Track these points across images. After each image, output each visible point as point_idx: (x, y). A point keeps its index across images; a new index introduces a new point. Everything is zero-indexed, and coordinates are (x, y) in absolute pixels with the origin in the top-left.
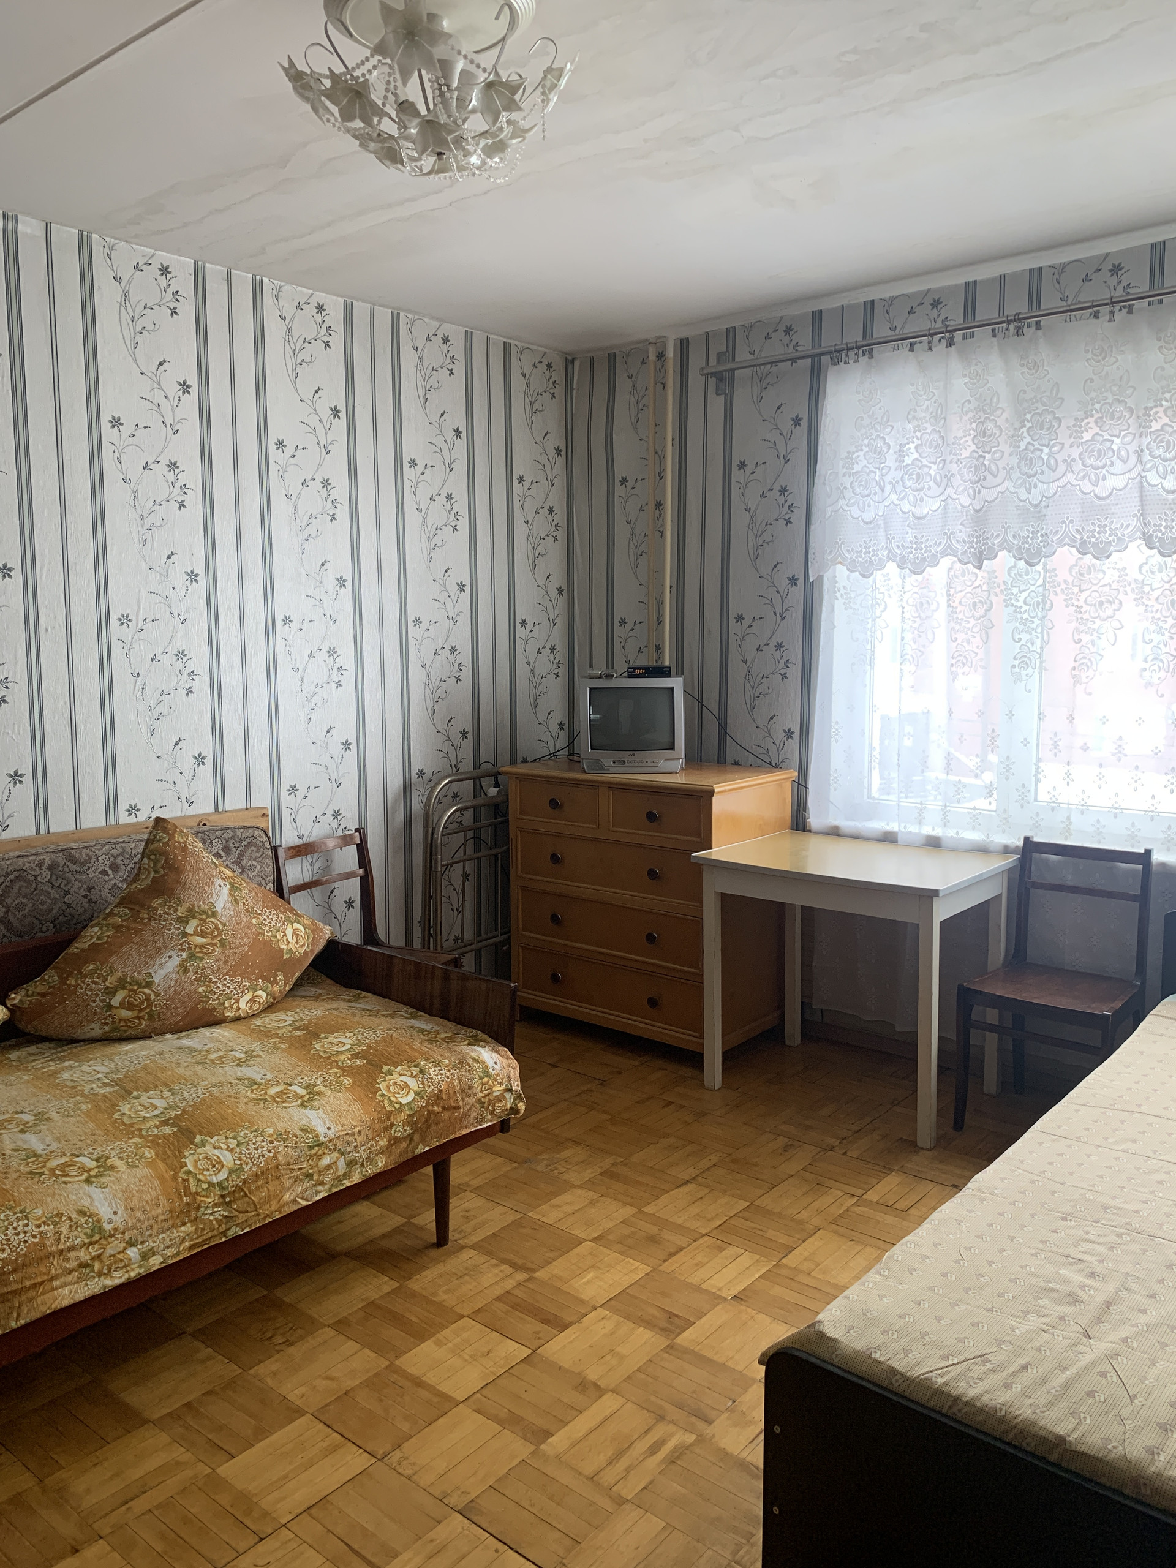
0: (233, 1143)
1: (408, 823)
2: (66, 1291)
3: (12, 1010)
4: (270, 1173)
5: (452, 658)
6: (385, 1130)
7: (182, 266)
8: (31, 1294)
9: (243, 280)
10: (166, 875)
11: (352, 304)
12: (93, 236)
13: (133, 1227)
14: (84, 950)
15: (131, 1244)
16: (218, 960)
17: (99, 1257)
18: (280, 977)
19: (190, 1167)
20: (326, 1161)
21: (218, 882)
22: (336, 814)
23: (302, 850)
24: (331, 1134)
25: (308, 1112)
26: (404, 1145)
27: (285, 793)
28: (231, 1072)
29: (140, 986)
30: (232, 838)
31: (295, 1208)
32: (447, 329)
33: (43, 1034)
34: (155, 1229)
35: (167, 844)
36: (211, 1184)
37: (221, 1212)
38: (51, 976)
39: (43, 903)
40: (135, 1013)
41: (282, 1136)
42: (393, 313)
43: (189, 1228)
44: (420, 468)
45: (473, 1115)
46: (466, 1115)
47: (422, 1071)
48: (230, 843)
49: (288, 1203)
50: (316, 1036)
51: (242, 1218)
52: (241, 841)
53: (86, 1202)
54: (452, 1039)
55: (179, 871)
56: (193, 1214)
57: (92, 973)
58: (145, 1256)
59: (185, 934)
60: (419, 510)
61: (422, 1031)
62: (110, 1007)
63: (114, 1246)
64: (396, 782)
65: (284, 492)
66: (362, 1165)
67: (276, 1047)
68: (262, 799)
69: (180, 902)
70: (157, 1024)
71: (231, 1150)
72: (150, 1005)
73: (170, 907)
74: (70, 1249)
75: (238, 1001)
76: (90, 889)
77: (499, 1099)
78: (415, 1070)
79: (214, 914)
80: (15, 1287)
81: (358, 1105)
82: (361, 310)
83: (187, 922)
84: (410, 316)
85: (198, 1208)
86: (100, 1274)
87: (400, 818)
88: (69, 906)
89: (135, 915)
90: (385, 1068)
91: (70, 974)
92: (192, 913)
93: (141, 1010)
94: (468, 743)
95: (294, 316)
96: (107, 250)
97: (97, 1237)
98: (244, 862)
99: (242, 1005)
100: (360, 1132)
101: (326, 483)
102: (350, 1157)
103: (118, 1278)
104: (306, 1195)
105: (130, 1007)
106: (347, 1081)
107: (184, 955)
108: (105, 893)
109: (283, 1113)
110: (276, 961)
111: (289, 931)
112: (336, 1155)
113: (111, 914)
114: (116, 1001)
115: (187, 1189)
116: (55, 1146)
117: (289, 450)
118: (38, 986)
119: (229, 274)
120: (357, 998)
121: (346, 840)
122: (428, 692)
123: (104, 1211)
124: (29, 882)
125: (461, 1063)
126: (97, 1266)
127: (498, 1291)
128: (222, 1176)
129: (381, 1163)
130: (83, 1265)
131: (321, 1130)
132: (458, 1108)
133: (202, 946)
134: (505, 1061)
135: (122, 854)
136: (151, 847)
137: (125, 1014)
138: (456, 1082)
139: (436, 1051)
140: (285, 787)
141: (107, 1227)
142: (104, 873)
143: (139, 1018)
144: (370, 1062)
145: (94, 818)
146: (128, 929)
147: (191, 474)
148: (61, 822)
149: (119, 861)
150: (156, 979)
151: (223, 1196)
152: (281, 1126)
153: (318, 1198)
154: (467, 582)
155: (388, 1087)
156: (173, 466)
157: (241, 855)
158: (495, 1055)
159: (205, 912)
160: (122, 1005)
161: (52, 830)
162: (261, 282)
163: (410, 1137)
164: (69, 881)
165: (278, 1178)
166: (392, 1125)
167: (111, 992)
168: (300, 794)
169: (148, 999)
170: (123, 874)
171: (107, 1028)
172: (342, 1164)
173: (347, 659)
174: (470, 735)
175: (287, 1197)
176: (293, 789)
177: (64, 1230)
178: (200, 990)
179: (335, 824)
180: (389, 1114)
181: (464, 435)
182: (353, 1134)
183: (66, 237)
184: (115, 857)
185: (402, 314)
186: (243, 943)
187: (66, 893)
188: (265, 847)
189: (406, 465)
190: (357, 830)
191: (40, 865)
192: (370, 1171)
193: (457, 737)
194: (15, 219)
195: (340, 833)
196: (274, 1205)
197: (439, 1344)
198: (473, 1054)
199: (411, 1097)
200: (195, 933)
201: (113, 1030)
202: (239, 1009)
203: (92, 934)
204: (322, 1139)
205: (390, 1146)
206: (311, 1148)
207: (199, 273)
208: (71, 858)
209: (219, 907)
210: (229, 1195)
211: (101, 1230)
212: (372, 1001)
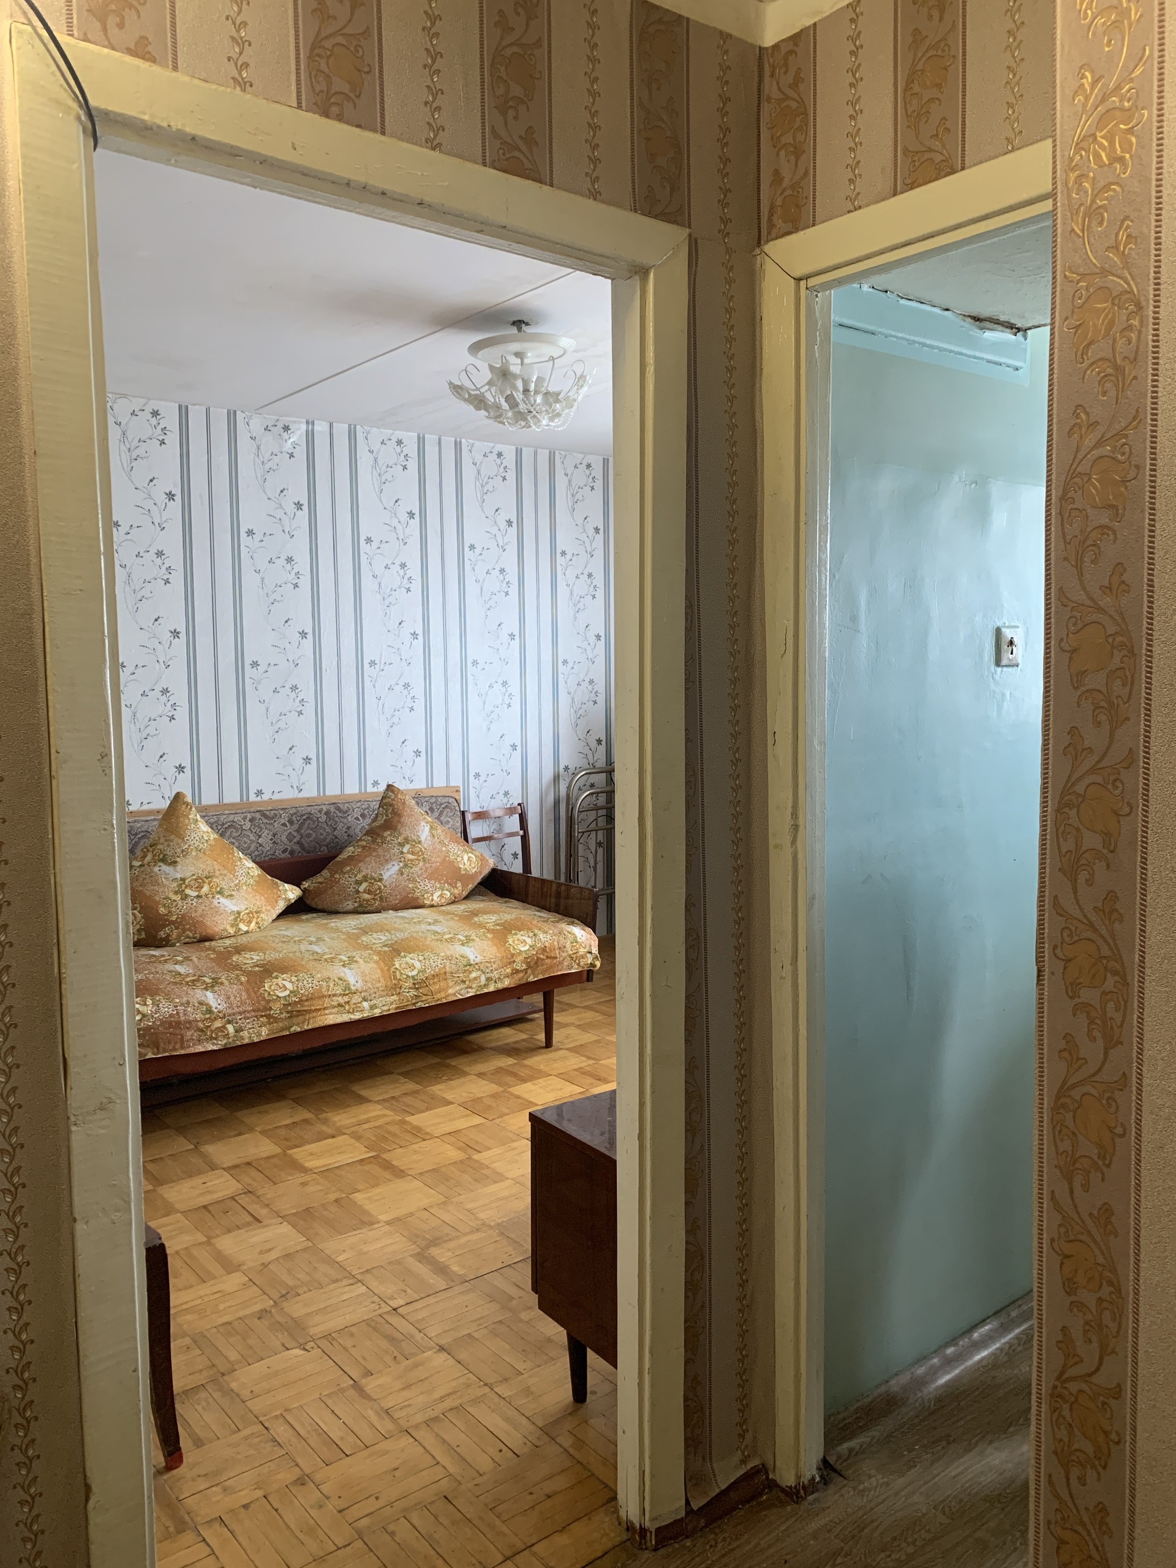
0: (421, 958)
1: (557, 803)
2: (331, 1017)
3: (304, 891)
4: (441, 976)
5: (590, 687)
6: (510, 963)
7: (410, 439)
8: (314, 1014)
9: (449, 442)
10: (392, 817)
11: (521, 450)
12: (358, 427)
13: (366, 991)
14: (344, 859)
15: (365, 1000)
16: (421, 869)
17: (348, 1002)
18: (459, 884)
19: (397, 966)
20: (474, 975)
21: (423, 823)
22: (506, 794)
23: (480, 816)
24: (478, 960)
25: (465, 948)
26: (521, 975)
27: (472, 778)
28: (424, 927)
29: (375, 880)
30: (435, 802)
31: (455, 998)
32: (590, 459)
33: (320, 907)
34: (377, 995)
35: (393, 800)
36: (408, 976)
37: (413, 992)
38: (325, 873)
39: (321, 834)
40: (372, 897)
41: (449, 958)
42: (550, 452)
43: (395, 997)
44: (568, 557)
45: (566, 963)
46: (561, 963)
47: (535, 935)
48: (434, 806)
49: (451, 995)
50: (476, 915)
51: (424, 998)
52: (441, 804)
53: (342, 975)
54: (557, 922)
55: (400, 816)
56: (398, 990)
57: (348, 872)
58: (372, 1008)
59: (402, 853)
60: (568, 585)
61: (540, 917)
62: (358, 892)
63: (356, 999)
64: (549, 774)
65: (474, 579)
66: (496, 982)
67: (452, 919)
68: (456, 781)
69: (400, 834)
70: (384, 904)
71: (420, 961)
72: (380, 892)
73: (394, 837)
74: (334, 995)
75: (432, 895)
76: (348, 828)
77: (582, 957)
78: (531, 934)
79: (420, 842)
80: (307, 1008)
81: (495, 948)
82: (527, 453)
83: (404, 846)
84: (563, 453)
85: (401, 988)
86: (349, 1012)
87: (551, 799)
88: (336, 837)
89: (374, 841)
90: (513, 932)
91: (336, 872)
92: (407, 840)
93: (376, 895)
94: (602, 749)
95: (482, 462)
96: (365, 434)
97: (347, 992)
98: (442, 818)
99: (435, 898)
100: (494, 962)
101: (502, 571)
102: (488, 975)
103: (357, 1016)
104: (462, 992)
105: (369, 892)
106: (490, 936)
107: (401, 865)
108: (357, 831)
109: (451, 947)
110: (454, 874)
111: (466, 858)
112: (480, 973)
113: (360, 840)
114: (361, 889)
115: (395, 976)
116: (327, 950)
117: (478, 551)
118: (319, 878)
119: (440, 440)
120: (506, 902)
121: (511, 811)
122: (572, 711)
123: (352, 980)
124: (314, 822)
125: (560, 933)
126: (347, 1007)
127: (576, 1067)
128: (414, 973)
129: (507, 983)
130: (340, 1005)
131: (472, 957)
132: (556, 958)
133: (412, 860)
134: (589, 936)
135: (368, 808)
136: (384, 801)
137: (367, 896)
138: (556, 943)
139: (545, 926)
140: (472, 774)
141: (353, 988)
142: (357, 819)
143: (374, 899)
144: (505, 928)
145: (352, 788)
146: (370, 848)
147: (414, 570)
148: (332, 790)
149: (366, 812)
150: (385, 877)
151: (414, 984)
152: (449, 953)
153: (468, 995)
154: (602, 634)
155: (514, 941)
156: (403, 566)
157: (441, 814)
158: (582, 932)
159: (414, 841)
160: (365, 892)
161: (327, 793)
162: (461, 442)
163: (526, 971)
164: (336, 822)
165: (445, 980)
166: (514, 961)
167: (359, 883)
168: (482, 778)
169: (380, 888)
170: (368, 821)
171: (356, 905)
172: (483, 978)
173: (515, 688)
174: (604, 743)
175: (450, 991)
176: (477, 775)
177: (332, 985)
178: (410, 886)
179: (505, 800)
180: (513, 955)
181: (601, 531)
182: (490, 962)
183: (341, 429)
184: (364, 810)
185: (557, 452)
186: (436, 860)
187: (335, 829)
188: (456, 810)
189: (559, 555)
190: (519, 804)
191: (320, 811)
192: (500, 986)
193: (593, 744)
194: (313, 424)
195: (509, 806)
196: (443, 995)
197: (535, 1084)
198: (569, 930)
199: (527, 947)
200: (408, 852)
201: (361, 905)
202: (433, 900)
203: (349, 851)
204: (472, 962)
205: (512, 974)
206: (466, 966)
207: (421, 441)
208: (338, 809)
209: (423, 839)
210: (417, 985)
211: (349, 989)
212: (515, 903)
